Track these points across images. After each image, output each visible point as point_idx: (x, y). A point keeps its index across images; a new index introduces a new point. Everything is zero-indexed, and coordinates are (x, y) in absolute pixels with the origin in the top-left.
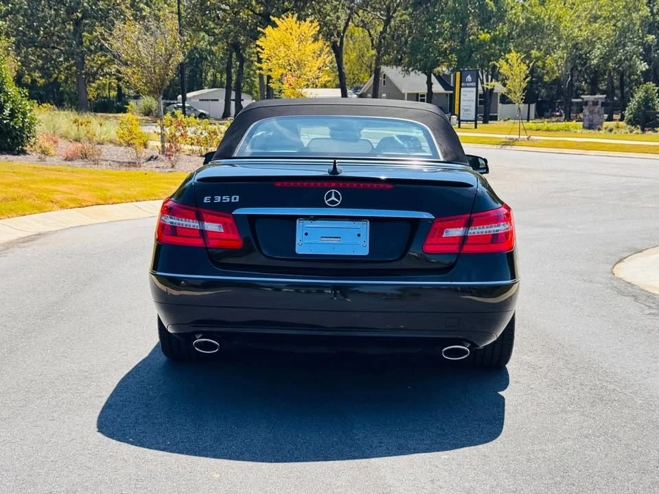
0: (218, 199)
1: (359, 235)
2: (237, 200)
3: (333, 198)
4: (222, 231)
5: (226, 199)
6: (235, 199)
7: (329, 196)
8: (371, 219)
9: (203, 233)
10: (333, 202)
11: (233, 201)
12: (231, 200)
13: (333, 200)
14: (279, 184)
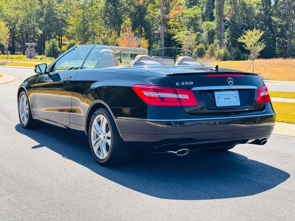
0: (183, 84)
1: (236, 97)
2: (192, 84)
3: (230, 81)
4: (188, 98)
5: (187, 83)
6: (191, 83)
7: (229, 80)
8: (239, 90)
9: (179, 99)
10: (231, 83)
11: (190, 84)
12: (189, 84)
13: (231, 82)
14: (208, 76)
